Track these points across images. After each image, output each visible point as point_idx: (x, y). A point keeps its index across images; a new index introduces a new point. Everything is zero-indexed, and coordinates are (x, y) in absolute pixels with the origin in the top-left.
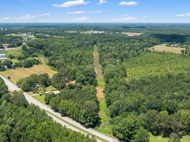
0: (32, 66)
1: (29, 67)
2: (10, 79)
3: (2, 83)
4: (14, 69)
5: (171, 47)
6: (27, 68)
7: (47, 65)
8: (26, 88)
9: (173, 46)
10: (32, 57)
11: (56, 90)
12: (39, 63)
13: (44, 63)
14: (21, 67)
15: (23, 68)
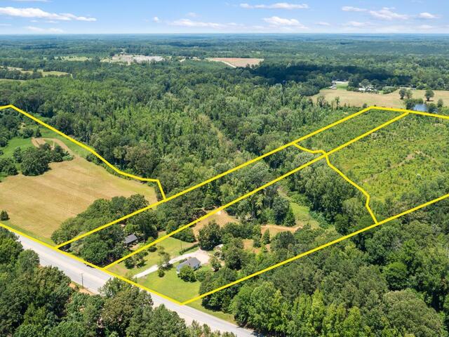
0: (47, 169)
1: (42, 173)
2: (8, 219)
5: (362, 92)
6: (37, 174)
7: (90, 161)
9: (366, 91)
10: (25, 137)
11: (192, 248)
12: (63, 158)
13: (78, 156)
14: (15, 175)
15: (20, 176)
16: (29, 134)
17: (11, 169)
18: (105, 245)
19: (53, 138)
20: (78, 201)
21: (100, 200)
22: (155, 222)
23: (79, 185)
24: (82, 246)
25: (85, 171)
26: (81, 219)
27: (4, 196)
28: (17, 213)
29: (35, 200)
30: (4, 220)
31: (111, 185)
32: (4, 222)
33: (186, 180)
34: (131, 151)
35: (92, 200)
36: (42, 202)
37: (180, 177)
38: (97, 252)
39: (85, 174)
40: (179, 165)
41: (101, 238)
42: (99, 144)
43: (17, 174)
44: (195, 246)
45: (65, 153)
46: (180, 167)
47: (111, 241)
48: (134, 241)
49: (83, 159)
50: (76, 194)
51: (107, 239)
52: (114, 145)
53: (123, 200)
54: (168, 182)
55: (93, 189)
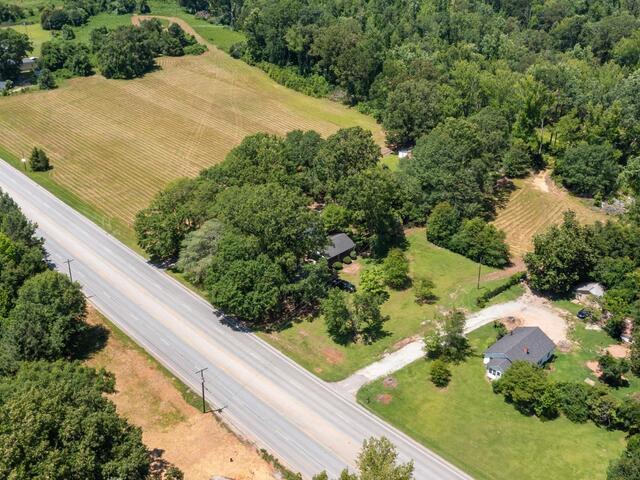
0: (151, 67)
1: (140, 74)
2: (47, 167)
3: (17, 257)
4: (49, 85)
6: (129, 77)
7: (236, 56)
8: (263, 297)
10: (121, 13)
11: (507, 287)
12: (186, 49)
13: (212, 48)
14: (87, 75)
15: (98, 78)
16: (127, 7)
17: (78, 63)
18: (274, 270)
19: (169, 15)
20: (208, 138)
21: (258, 137)
22: (397, 205)
23: (211, 101)
24: (208, 260)
25: (227, 75)
26: (208, 184)
27: (54, 117)
28: (71, 155)
29: (115, 129)
30: (38, 169)
31: (280, 105)
32: (38, 174)
33: (459, 101)
34: (323, 36)
35: (238, 137)
36: (131, 135)
37: (446, 96)
38: (250, 289)
39: (226, 81)
40: (440, 67)
41: (264, 248)
42: (257, 20)
43: (93, 73)
44: (515, 281)
45: (188, 38)
46: (443, 72)
47: (289, 258)
48: (347, 253)
49: (222, 52)
50: (204, 120)
51: (280, 252)
52: (287, 22)
53: (314, 140)
54: (418, 103)
55: (241, 113)
